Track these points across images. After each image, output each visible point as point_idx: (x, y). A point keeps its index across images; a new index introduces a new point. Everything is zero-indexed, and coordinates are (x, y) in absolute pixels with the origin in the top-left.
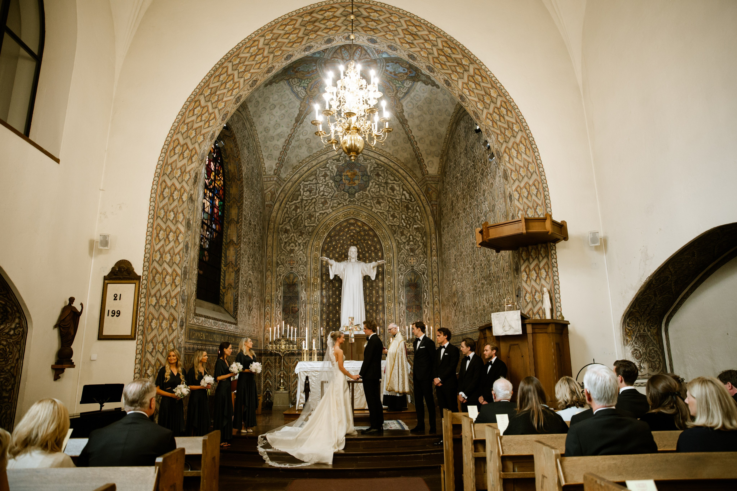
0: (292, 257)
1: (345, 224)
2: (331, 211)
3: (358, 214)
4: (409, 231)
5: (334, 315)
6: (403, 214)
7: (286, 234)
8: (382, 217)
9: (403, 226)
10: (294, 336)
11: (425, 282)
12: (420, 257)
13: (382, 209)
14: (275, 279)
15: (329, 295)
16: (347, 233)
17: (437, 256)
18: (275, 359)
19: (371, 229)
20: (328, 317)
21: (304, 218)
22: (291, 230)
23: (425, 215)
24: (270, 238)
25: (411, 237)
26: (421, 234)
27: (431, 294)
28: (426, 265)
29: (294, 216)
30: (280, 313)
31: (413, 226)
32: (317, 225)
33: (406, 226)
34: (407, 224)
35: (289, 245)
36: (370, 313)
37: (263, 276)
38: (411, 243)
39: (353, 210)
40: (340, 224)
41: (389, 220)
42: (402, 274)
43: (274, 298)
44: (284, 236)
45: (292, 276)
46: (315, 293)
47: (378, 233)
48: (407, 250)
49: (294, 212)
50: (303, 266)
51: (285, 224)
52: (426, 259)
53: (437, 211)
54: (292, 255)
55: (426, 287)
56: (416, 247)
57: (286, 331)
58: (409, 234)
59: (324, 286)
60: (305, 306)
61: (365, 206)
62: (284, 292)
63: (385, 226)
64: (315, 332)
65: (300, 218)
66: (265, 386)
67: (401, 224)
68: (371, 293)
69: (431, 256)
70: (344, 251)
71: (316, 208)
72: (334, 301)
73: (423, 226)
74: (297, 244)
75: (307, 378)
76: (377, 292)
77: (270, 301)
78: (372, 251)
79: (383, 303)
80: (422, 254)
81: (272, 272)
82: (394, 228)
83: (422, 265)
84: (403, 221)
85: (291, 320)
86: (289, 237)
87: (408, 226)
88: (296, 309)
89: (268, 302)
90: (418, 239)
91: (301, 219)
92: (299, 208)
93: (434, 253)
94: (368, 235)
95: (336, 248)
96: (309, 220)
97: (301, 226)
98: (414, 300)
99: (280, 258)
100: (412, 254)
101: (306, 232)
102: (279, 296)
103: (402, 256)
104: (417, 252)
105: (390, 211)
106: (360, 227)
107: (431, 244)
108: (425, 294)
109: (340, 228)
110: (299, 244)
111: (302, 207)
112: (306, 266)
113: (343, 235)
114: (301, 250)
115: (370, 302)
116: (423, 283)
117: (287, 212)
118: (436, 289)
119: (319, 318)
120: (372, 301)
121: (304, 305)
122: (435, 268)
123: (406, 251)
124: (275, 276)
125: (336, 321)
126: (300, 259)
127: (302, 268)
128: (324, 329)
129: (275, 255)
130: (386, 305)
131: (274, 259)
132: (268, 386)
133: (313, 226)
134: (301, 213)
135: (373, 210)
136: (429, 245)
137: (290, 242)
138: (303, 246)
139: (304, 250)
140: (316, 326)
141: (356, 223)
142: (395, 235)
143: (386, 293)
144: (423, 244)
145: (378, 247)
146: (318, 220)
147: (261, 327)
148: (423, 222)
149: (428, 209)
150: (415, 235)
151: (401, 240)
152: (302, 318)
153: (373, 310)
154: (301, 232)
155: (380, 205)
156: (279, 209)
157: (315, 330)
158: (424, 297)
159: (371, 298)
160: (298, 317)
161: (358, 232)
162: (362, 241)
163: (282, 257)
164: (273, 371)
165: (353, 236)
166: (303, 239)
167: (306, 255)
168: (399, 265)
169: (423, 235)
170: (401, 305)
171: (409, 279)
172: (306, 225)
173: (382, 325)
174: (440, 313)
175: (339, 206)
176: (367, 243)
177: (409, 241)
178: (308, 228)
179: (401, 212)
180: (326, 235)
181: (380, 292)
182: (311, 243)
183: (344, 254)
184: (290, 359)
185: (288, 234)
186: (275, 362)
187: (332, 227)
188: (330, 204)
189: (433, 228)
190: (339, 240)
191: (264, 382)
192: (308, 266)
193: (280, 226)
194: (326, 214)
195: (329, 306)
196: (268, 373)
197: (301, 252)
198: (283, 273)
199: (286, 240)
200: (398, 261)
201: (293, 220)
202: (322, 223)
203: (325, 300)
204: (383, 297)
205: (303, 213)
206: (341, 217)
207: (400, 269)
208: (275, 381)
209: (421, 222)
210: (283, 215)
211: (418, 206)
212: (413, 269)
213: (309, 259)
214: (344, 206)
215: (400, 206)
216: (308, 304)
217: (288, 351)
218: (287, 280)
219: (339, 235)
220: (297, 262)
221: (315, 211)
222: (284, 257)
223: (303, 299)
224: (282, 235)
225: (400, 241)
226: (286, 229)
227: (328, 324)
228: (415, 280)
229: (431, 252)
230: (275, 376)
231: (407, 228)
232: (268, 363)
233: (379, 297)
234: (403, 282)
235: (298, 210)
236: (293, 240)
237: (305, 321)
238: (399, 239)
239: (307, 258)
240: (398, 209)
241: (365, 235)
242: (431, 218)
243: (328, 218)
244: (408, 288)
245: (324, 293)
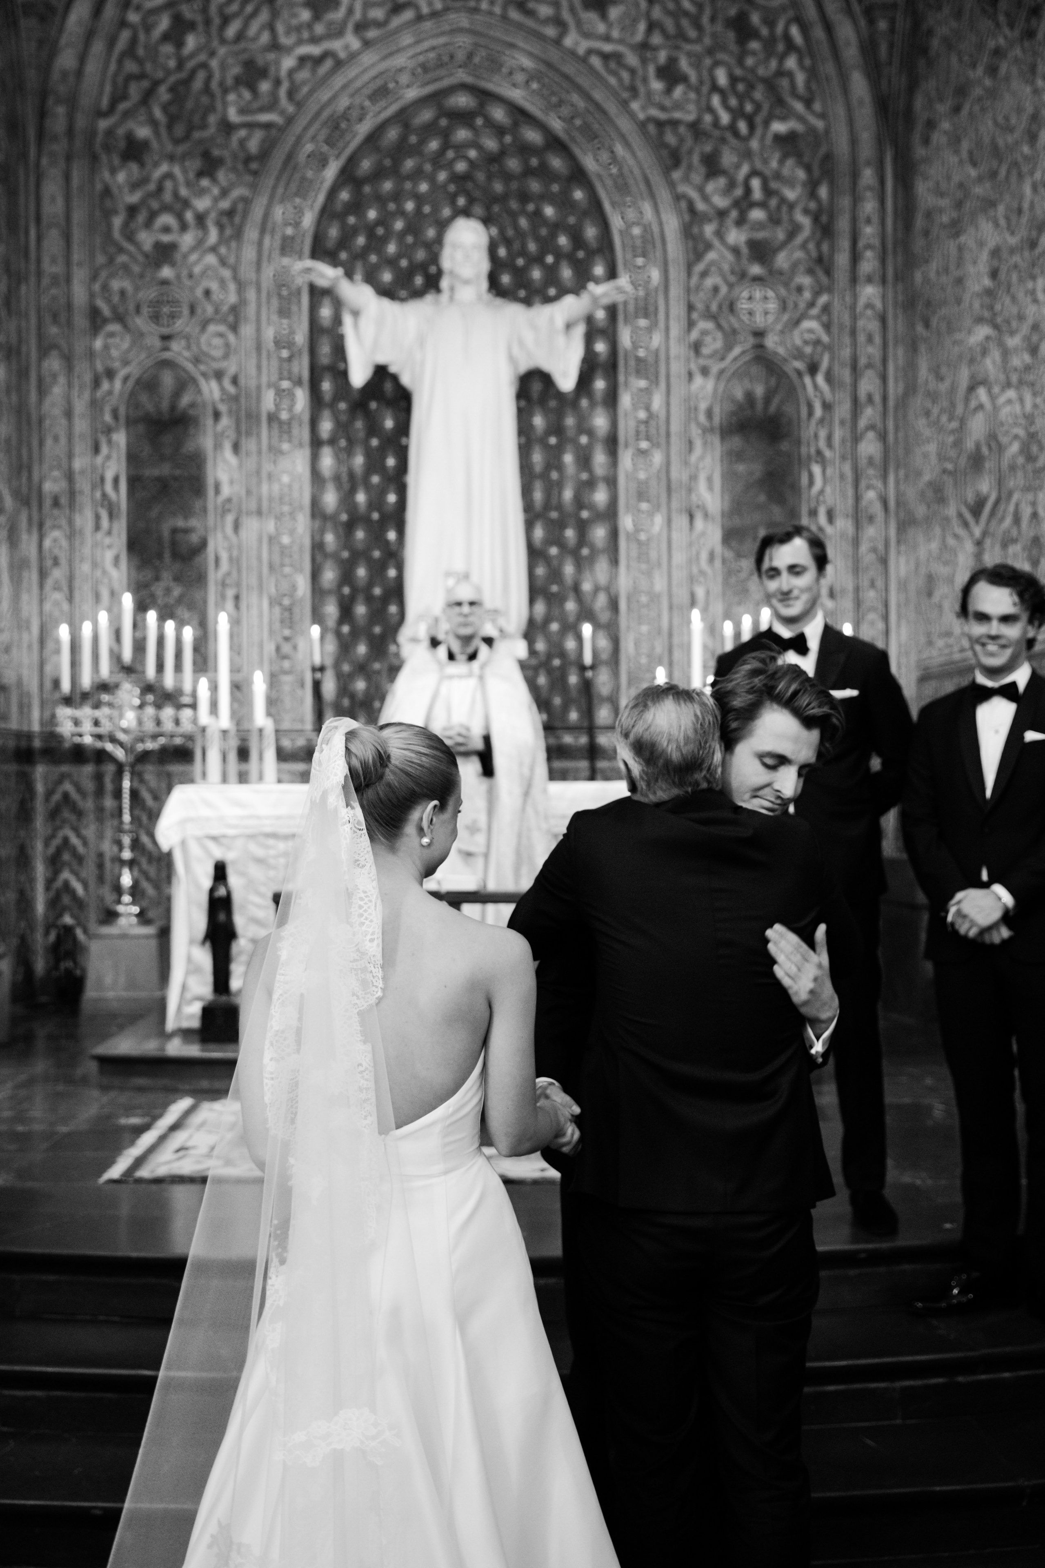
0: (165, 282)
1: (426, 115)
2: (355, 44)
3: (494, 65)
4: (747, 154)
5: (377, 570)
6: (717, 64)
7: (134, 167)
8: (613, 81)
9: (716, 123)
10: (178, 667)
11: (818, 412)
12: (800, 289)
13: (615, 34)
14: (87, 395)
15: (351, 475)
16: (437, 160)
17: (884, 281)
18: (99, 778)
19: (555, 143)
20: (346, 576)
21: (221, 84)
22: (155, 144)
23: (829, 68)
24: (52, 188)
25: (756, 183)
26: (808, 168)
27: (847, 468)
28: (827, 327)
29: (168, 73)
30: (117, 559)
31: (767, 123)
32: (290, 120)
33: (733, 128)
34: (737, 113)
35: (148, 224)
36: (547, 559)
37: (22, 374)
38: (757, 214)
39: (464, 41)
40: (403, 117)
41: (649, 94)
42: (705, 371)
43: (83, 484)
44: (121, 177)
45: (168, 380)
46: (284, 463)
47: (589, 163)
48: (736, 251)
49: (168, 49)
50: (222, 328)
51: (127, 114)
52: (823, 299)
53: (891, 45)
54: (166, 272)
55: (823, 434)
56: (781, 235)
57: (139, 647)
58: (745, 169)
59: (326, 426)
60: (237, 527)
61: (529, 22)
62: (132, 458)
63: (625, 124)
64: (286, 648)
65: (198, 84)
66: (54, 903)
67: (708, 118)
68: (554, 462)
69: (854, 280)
70: (421, 255)
71: (280, 28)
72: (376, 502)
73: (820, 124)
74: (189, 216)
75: (220, 872)
76: (584, 460)
77: (63, 501)
78: (559, 255)
79: (611, 514)
80: (810, 272)
81: (68, 360)
82: (671, 139)
83: (807, 324)
84: (716, 100)
85: (168, 591)
86: (144, 181)
87: (742, 126)
88: (194, 538)
89: (56, 503)
90: (791, 195)
91: (207, 89)
92: (191, 26)
93: (869, 264)
94: (544, 172)
95: (384, 240)
96: (247, 95)
97: (204, 126)
98: (762, 498)
99: (105, 288)
100: (756, 269)
101: (235, 156)
102: (109, 476)
103: (709, 282)
104: (782, 260)
105: (655, 49)
106: (499, 131)
107: (854, 220)
108: (816, 469)
109: (403, 139)
110: (201, 219)
111: (208, 22)
112: (234, 328)
113: (417, 174)
114: (214, 249)
115: (547, 506)
116: (811, 414)
117: (130, 51)
118: (870, 447)
119: (303, 585)
120: (559, 507)
121: (230, 519)
122: (870, 339)
123: (730, 256)
124: (88, 377)
125: (385, 600)
126: (207, 293)
127: (217, 341)
128: (331, 639)
129: (80, 276)
130: (626, 522)
131: (79, 293)
132: (66, 900)
133: (268, 126)
134: (202, 57)
135: (569, 41)
136: (843, 224)
137: (155, 205)
138: (221, 227)
139: (223, 250)
140: (289, 617)
141: (480, 111)
142: (676, 175)
143: (626, 459)
144: (816, 219)
145: (591, 232)
146: (291, 95)
147: (22, 625)
148: (817, 106)
149: (846, 32)
150: (778, 176)
151: (706, 198)
152: (224, 584)
153: (560, 543)
154: (206, 155)
155: (604, 16)
156: (89, 36)
157: (287, 639)
158: (811, 482)
159: (553, 488)
160: (201, 579)
161: (494, 159)
162: (514, 205)
163: (116, 285)
164: (90, 832)
165: (466, 177)
166: (216, 191)
167: (235, 270)
168: (691, 324)
169: (816, 172)
170: (699, 523)
171: (739, 394)
172: (233, 115)
173: (604, 617)
174: (884, 561)
175: (396, 21)
176: (538, 213)
177: (744, 204)
178: (243, 133)
179: (710, 52)
180: (331, 172)
181: (600, 459)
182: (257, 211)
183: (423, 268)
184: (169, 776)
185: (142, 165)
186: (100, 792)
187: (363, 129)
188: (350, 11)
189: (866, 138)
190: (397, 196)
191: (49, 883)
192: (247, 330)
193: (103, 124)
194: (328, 64)
195: (349, 527)
196: (66, 840)
197: (211, 259)
198: (126, 363)
199: (134, 198)
200: (691, 308)
201: (163, 94)
202: (312, 107)
203: (330, 499)
204: (612, 482)
205: (212, 54)
206: (404, 79)
207: (696, 347)
208: (101, 879)
209: (808, 103)
210: (113, 67)
211: (799, 20)
212: (760, 346)
213: (251, 295)
214: (420, 18)
215: (705, 20)
216: (249, 513)
217: (154, 737)
218: (144, 398)
219: (394, 171)
220: (192, 310)
221: (275, 46)
222: (127, 284)
223: (226, 491)
224: (113, 171)
225: (701, 206)
226: (130, 138)
227: (346, 613)
228: (768, 400)
229: (855, 258)
230: (101, 855)
231: (736, 133)
232: (66, 796)
233: (591, 484)
234: (709, 413)
235: (191, 42)
236: (167, 197)
237: (237, 598)
238: (694, 194)
239: (241, 287)
240: (692, 33)
241: (528, 172)
242: (859, 85)
243: (339, 81)
244: (736, 442)
245: (327, 461)
